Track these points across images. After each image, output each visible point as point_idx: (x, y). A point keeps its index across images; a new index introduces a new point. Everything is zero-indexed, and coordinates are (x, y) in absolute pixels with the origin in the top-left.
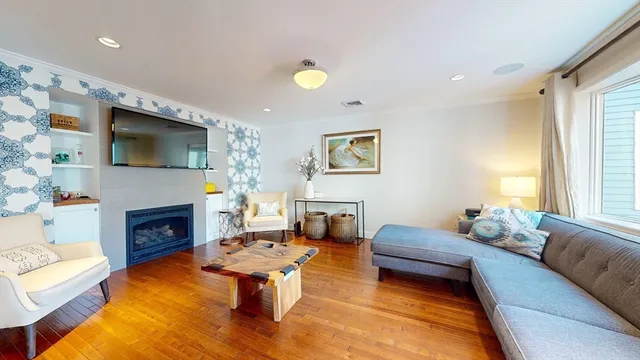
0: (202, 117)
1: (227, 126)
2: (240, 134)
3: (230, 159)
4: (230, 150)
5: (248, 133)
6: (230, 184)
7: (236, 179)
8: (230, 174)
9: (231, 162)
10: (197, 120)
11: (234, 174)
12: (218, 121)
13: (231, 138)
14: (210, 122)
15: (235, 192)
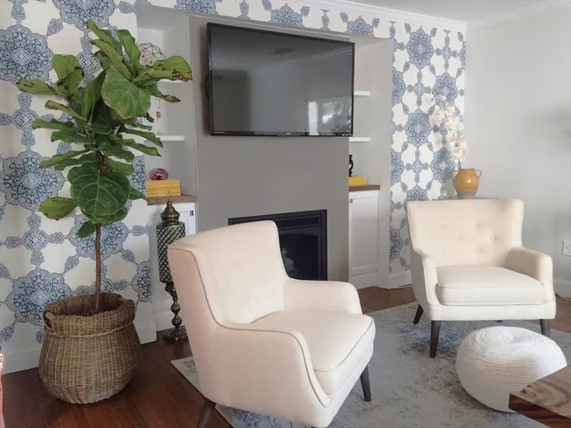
0: (344, 17)
1: (393, 31)
2: (420, 48)
3: (398, 109)
4: (398, 88)
5: (437, 42)
6: (397, 168)
7: (408, 157)
8: (397, 147)
9: (400, 118)
10: (338, 27)
11: (405, 147)
12: (376, 22)
13: (402, 57)
14: (361, 28)
15: (404, 187)
